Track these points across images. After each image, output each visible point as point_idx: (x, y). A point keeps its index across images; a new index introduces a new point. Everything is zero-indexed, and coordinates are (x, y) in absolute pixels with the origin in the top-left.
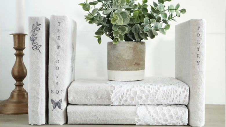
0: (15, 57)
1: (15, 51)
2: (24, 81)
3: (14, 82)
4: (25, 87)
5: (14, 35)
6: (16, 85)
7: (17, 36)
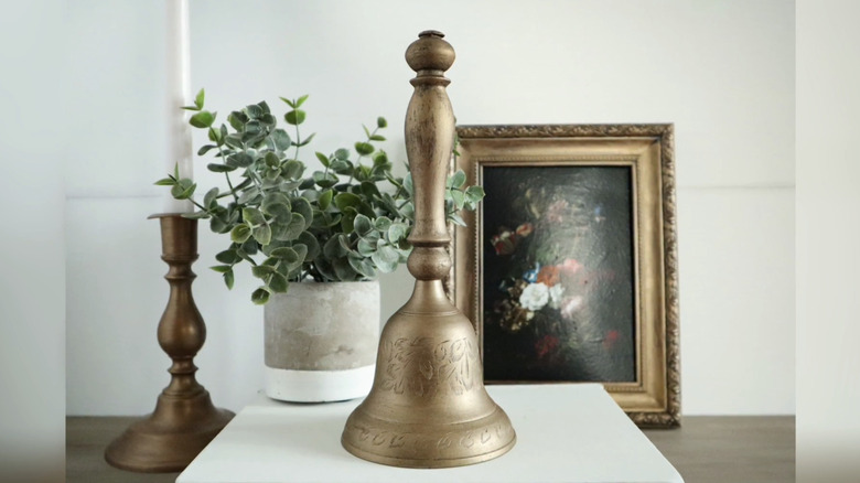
0: (167, 285)
1: (165, 268)
2: (197, 361)
3: (168, 362)
4: (199, 377)
5: (163, 218)
6: (174, 375)
7: (169, 223)
